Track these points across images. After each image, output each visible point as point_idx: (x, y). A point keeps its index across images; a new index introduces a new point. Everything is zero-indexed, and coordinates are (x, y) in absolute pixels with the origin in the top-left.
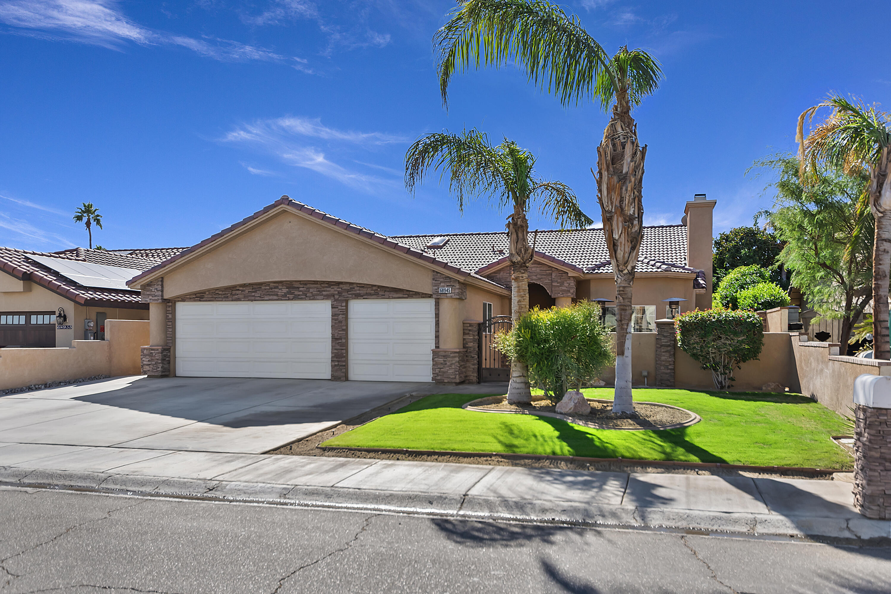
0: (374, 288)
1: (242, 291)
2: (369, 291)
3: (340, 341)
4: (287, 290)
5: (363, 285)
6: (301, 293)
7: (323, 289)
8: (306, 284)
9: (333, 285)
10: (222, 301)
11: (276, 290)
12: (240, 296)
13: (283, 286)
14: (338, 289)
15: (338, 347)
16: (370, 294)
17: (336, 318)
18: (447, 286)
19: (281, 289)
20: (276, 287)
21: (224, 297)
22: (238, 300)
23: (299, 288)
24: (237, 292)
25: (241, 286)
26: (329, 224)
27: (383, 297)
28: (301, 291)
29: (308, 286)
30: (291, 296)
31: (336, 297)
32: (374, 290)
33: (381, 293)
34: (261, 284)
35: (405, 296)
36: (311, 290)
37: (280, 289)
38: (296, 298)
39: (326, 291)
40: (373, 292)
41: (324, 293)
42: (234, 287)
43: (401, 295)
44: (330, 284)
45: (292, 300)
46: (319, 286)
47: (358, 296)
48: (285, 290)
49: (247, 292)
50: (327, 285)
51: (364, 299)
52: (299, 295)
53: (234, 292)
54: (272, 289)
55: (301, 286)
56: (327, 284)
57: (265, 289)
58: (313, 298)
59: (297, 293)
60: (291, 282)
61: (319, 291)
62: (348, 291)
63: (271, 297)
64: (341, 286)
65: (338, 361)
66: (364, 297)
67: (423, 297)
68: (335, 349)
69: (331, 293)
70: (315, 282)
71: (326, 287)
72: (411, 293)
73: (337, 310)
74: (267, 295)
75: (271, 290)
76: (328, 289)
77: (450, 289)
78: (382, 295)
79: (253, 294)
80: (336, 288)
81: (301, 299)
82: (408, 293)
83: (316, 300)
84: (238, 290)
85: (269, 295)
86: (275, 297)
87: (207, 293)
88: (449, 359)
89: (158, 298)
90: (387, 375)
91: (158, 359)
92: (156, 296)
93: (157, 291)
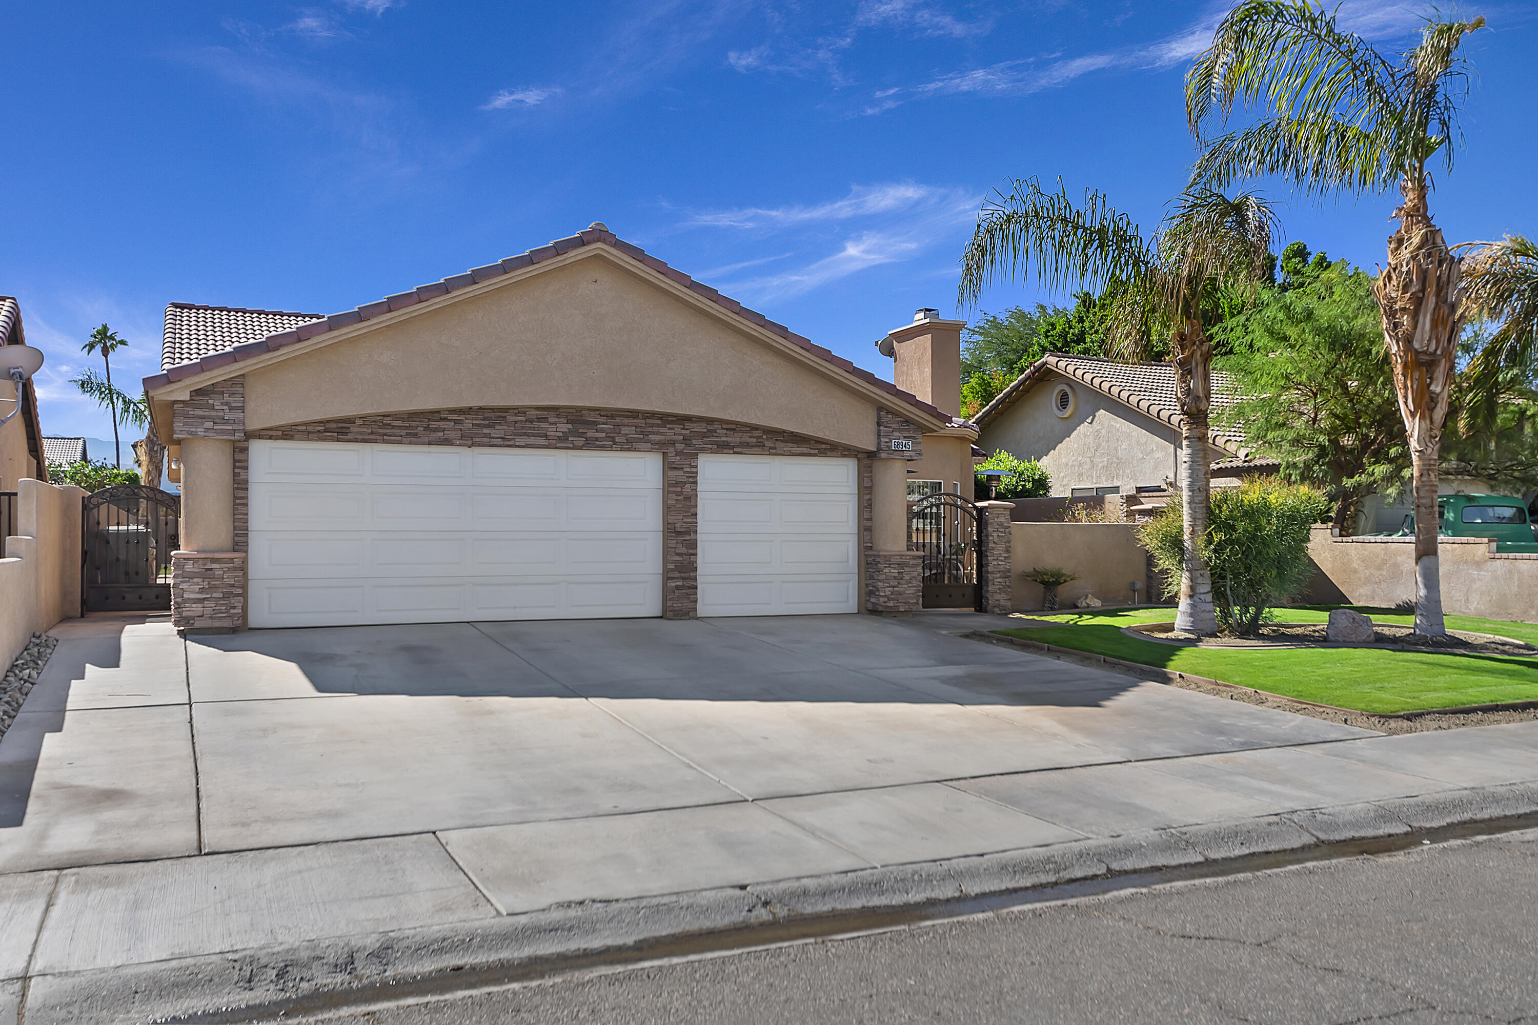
0: (756, 433)
1: (456, 422)
2: (746, 438)
3: (688, 538)
4: (570, 426)
5: (734, 426)
6: (604, 435)
7: (650, 429)
8: (612, 417)
9: (671, 422)
10: (400, 443)
11: (543, 425)
12: (451, 435)
13: (558, 416)
14: (684, 432)
15: (684, 550)
16: (747, 445)
17: (679, 489)
18: (905, 437)
19: (555, 424)
20: (545, 419)
21: (407, 434)
22: (446, 442)
23: (596, 423)
24: (442, 424)
25: (453, 411)
27: (773, 452)
28: (602, 431)
29: (618, 420)
30: (580, 441)
31: (680, 447)
32: (757, 438)
33: (767, 444)
34: (506, 410)
35: (812, 452)
36: (625, 430)
37: (551, 424)
38: (590, 444)
39: (658, 433)
40: (755, 440)
41: (652, 437)
42: (438, 412)
43: (805, 450)
44: (666, 419)
45: (580, 448)
46: (640, 422)
47: (723, 448)
48: (564, 427)
49: (468, 424)
50: (659, 422)
51: (735, 453)
52: (597, 439)
53: (434, 425)
54: (532, 422)
55: (602, 420)
56: (660, 419)
57: (516, 422)
58: (629, 446)
59: (591, 434)
60: (579, 409)
61: (642, 433)
62: (703, 436)
63: (531, 441)
64: (687, 425)
65: (684, 579)
66: (735, 450)
67: (845, 456)
68: (677, 554)
69: (668, 438)
70: (634, 414)
71: (659, 426)
72: (823, 446)
73: (680, 473)
74: (518, 434)
75: (528, 425)
76: (662, 430)
77: (910, 444)
78: (771, 448)
79: (486, 431)
80: (677, 428)
81: (602, 448)
82: (819, 446)
83: (635, 450)
84: (445, 419)
85: (525, 434)
86: (542, 441)
87: (359, 422)
88: (906, 569)
89: (235, 427)
90: (769, 604)
91: (233, 586)
92: (227, 422)
93: (231, 409)
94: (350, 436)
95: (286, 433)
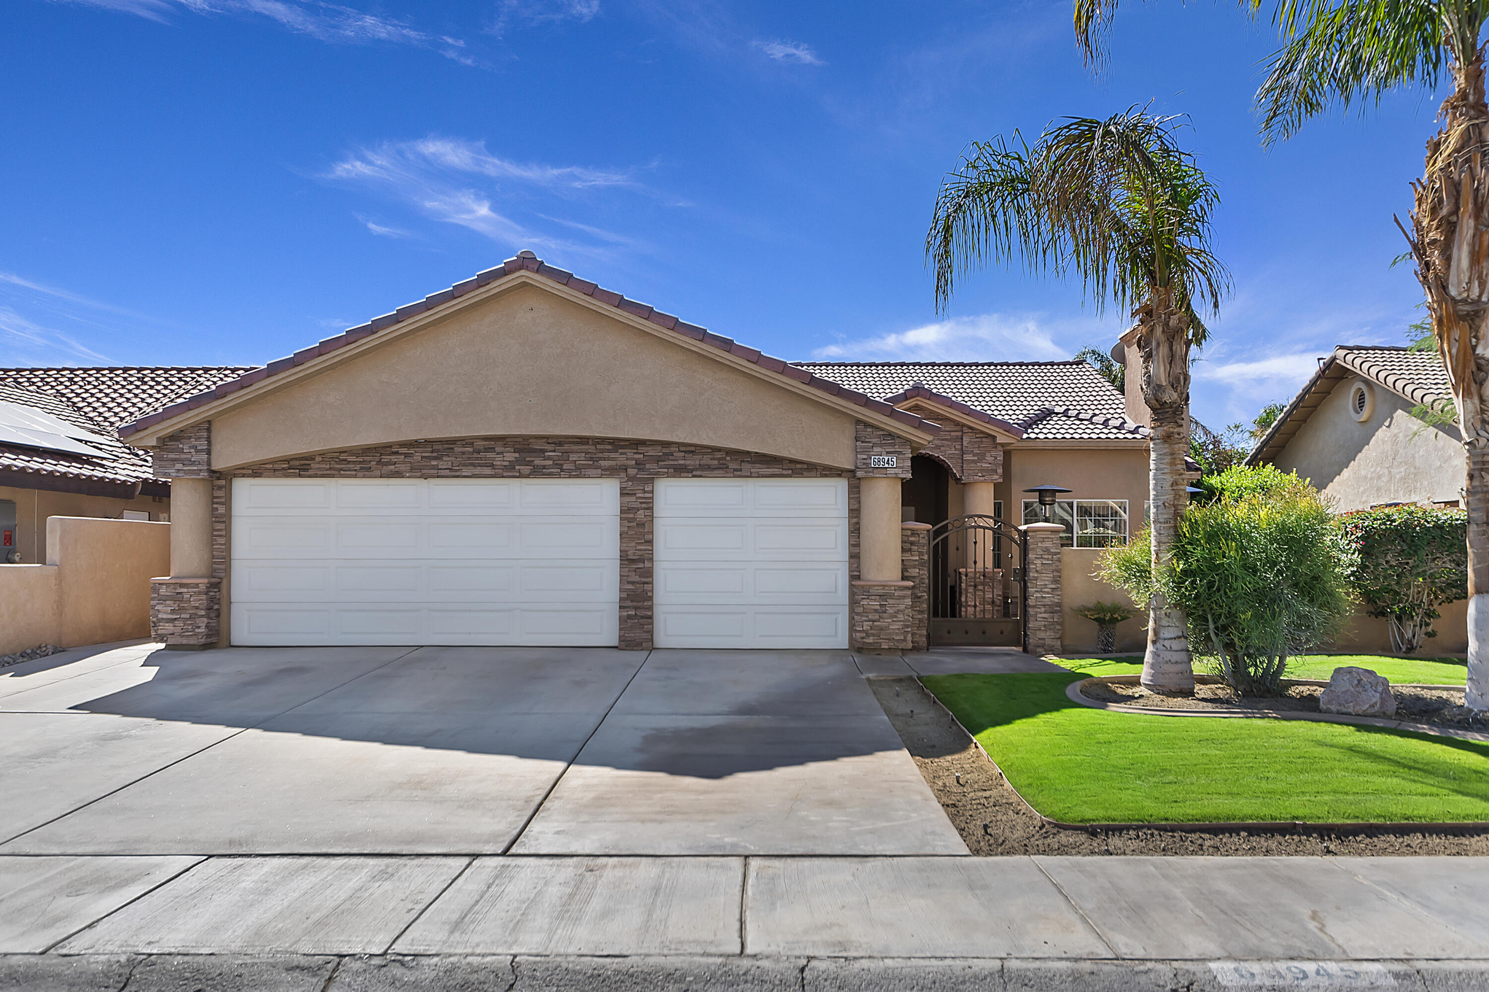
0: (718, 455)
1: (406, 455)
2: (707, 460)
3: (641, 565)
4: (517, 455)
5: (693, 449)
6: (551, 462)
7: (600, 455)
8: (560, 444)
9: (623, 447)
10: (355, 476)
11: (489, 455)
12: (402, 468)
13: (505, 446)
14: (636, 456)
15: (636, 578)
16: (709, 468)
17: (631, 516)
18: (887, 453)
19: (502, 453)
20: (492, 450)
21: (361, 468)
22: (398, 475)
23: (543, 451)
24: (394, 458)
25: (403, 445)
26: (632, 317)
27: (738, 474)
28: (549, 458)
29: (566, 447)
30: (526, 469)
31: (632, 472)
32: (719, 459)
33: (732, 466)
34: (453, 441)
35: (785, 472)
36: (573, 457)
37: (498, 454)
38: (538, 472)
39: (609, 459)
40: (716, 462)
41: (603, 463)
42: (389, 446)
43: (776, 471)
44: (617, 444)
45: (528, 476)
46: (590, 448)
47: (680, 471)
48: (511, 456)
49: (417, 457)
50: (610, 447)
51: (694, 476)
52: (544, 467)
53: (386, 459)
54: (479, 453)
55: (549, 447)
56: (610, 443)
57: (463, 453)
58: (578, 473)
59: (538, 462)
60: (526, 438)
61: (591, 459)
62: (658, 460)
63: (478, 471)
64: (642, 449)
65: (636, 608)
66: (694, 473)
67: (826, 476)
68: (629, 583)
69: (619, 463)
70: (583, 440)
71: (609, 451)
72: (799, 466)
73: (633, 499)
74: (465, 465)
75: (475, 455)
76: (612, 455)
77: (894, 460)
78: (735, 470)
79: (434, 463)
80: (630, 453)
81: (550, 475)
82: (792, 466)
83: (585, 477)
84: (397, 453)
85: (472, 465)
86: (488, 471)
87: (318, 459)
88: (889, 601)
89: (200, 467)
90: (740, 636)
91: (197, 608)
92: (193, 463)
93: (197, 451)
94: (310, 472)
95: (256, 471)
